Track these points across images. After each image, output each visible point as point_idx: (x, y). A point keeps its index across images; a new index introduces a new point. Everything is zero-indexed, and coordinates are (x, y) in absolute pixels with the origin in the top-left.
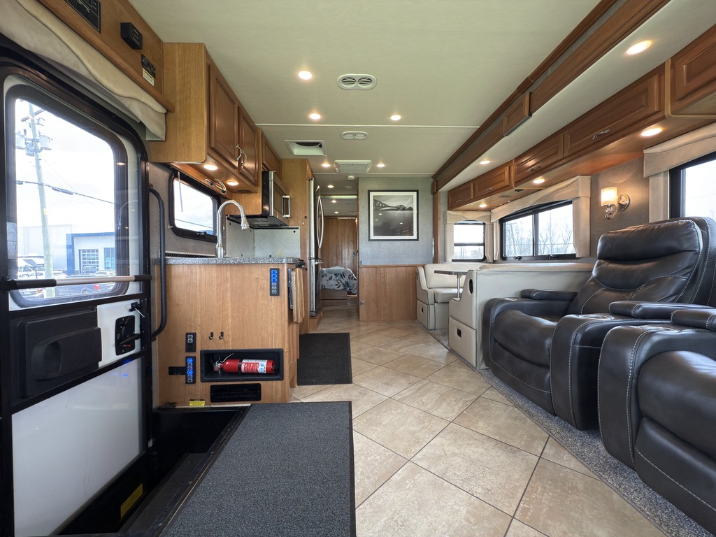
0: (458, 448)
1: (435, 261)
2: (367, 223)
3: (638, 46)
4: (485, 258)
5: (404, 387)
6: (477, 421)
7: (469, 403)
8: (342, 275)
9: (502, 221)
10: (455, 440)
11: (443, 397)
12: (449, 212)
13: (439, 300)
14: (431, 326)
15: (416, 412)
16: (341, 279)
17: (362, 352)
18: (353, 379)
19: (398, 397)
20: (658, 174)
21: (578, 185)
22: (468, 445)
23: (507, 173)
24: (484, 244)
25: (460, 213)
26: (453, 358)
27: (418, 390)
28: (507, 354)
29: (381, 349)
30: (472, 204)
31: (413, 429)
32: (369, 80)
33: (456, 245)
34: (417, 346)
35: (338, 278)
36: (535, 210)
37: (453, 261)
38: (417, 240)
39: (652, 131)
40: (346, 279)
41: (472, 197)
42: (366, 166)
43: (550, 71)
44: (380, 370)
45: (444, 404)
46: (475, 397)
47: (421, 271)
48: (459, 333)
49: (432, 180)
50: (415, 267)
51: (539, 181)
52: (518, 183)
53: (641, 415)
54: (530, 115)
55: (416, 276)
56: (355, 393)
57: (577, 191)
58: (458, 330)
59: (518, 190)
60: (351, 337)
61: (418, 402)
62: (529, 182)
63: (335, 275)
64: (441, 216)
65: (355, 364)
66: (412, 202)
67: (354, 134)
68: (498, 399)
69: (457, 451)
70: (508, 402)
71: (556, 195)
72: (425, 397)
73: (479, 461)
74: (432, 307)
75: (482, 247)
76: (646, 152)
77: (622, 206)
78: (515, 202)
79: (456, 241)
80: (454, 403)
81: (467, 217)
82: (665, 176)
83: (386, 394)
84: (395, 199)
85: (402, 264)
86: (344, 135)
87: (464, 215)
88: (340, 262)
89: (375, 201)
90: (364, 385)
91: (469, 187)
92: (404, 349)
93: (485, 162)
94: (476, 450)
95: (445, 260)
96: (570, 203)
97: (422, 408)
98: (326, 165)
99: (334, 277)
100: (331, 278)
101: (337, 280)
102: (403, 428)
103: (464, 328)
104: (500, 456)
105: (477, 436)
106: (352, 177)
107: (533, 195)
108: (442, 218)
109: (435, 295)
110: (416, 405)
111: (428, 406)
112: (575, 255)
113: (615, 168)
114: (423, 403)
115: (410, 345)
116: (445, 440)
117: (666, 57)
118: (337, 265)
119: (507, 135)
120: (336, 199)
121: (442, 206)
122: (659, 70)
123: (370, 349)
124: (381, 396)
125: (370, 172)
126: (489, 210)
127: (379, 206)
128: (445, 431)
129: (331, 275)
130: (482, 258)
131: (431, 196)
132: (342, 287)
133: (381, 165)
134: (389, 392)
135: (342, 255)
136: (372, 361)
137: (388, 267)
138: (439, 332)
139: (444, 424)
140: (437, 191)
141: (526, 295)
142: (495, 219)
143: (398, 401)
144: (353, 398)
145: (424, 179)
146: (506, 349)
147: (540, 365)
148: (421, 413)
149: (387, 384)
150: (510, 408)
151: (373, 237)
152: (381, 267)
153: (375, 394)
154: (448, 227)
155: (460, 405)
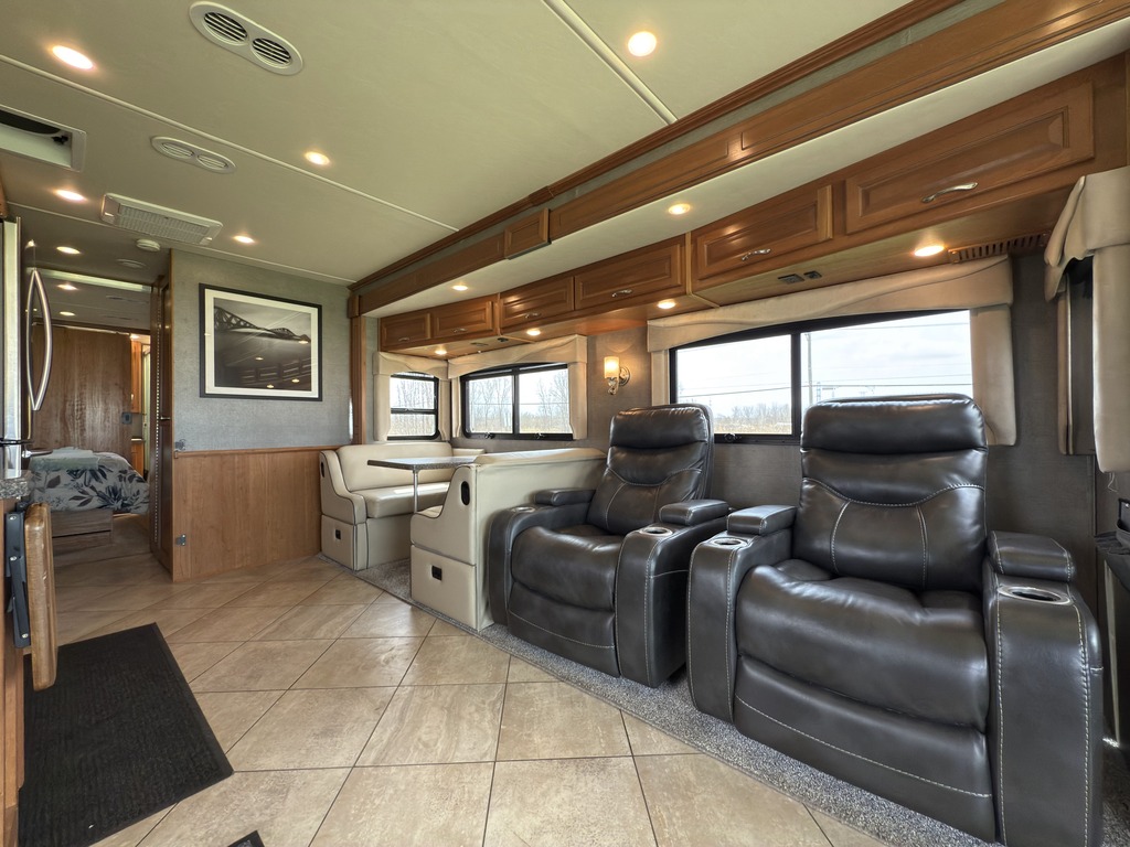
0: (536, 814)
1: (357, 440)
2: (195, 356)
3: (678, 208)
4: (437, 433)
5: (371, 724)
6: (529, 735)
7: (499, 705)
8: (98, 472)
9: (464, 379)
10: (522, 799)
11: (453, 712)
12: (383, 354)
13: (377, 512)
14: (360, 563)
15: (425, 774)
16: (94, 483)
17: (222, 669)
18: (231, 758)
19: (370, 757)
20: (659, 351)
21: (575, 347)
22: (544, 795)
23: (488, 310)
24: (435, 412)
25: (400, 359)
26: (426, 620)
27: (401, 720)
28: (538, 600)
29: (269, 645)
30: (426, 348)
31: (440, 820)
32: (284, 55)
33: (395, 411)
34: (349, 612)
35: (80, 481)
36: (515, 370)
37: (390, 439)
38: (320, 399)
39: (667, 305)
40: (112, 480)
41: (429, 337)
42: (205, 230)
43: (578, 192)
44: (293, 702)
45: (464, 726)
46: (501, 686)
47: (332, 459)
48: (437, 573)
49: (347, 293)
50: (320, 451)
51: (534, 332)
52: (505, 329)
53: (740, 655)
54: (550, 242)
55: (321, 469)
56: (254, 798)
57: (575, 355)
58: (433, 567)
59: (502, 340)
60: (165, 634)
61: (416, 748)
62: (521, 332)
63: (71, 472)
64: (366, 358)
65: (218, 712)
66: (309, 326)
67: (193, 153)
68: (533, 678)
69: (537, 822)
70: (547, 677)
71: (549, 355)
72: (424, 729)
73: (575, 819)
74: (361, 529)
75: (433, 416)
76: (649, 323)
77: (623, 381)
78: (489, 354)
79: (394, 404)
80: (476, 716)
81: (411, 366)
82: (666, 354)
83: (338, 760)
84: (266, 315)
85: (287, 445)
86: (164, 143)
87: (409, 364)
88: (75, 435)
89: (220, 311)
90: (272, 761)
91: (424, 320)
92: (324, 628)
93: (460, 287)
94: (557, 799)
95: (375, 438)
96: (565, 366)
97: (431, 758)
98: (69, 195)
99: (66, 478)
100: (54, 483)
101: (77, 487)
102: (419, 831)
103: (447, 566)
104: (592, 786)
105: (547, 768)
106: (153, 244)
107: (517, 348)
108: (369, 364)
109: (368, 503)
110: (414, 757)
111: (440, 747)
112: (571, 435)
113: (614, 333)
114: (426, 745)
115: (332, 616)
116: (506, 811)
117: (687, 230)
118: (65, 443)
119: (510, 259)
120: (74, 283)
121: (369, 343)
122: (680, 239)
123: (239, 654)
124: (328, 774)
125: (211, 244)
126: (446, 359)
127: (227, 323)
128: (497, 789)
129: (53, 475)
130: (433, 433)
131: (346, 322)
132: (96, 502)
133: (244, 239)
134: (343, 752)
135: (82, 418)
136: (261, 684)
137: (254, 453)
138: (376, 571)
139: (487, 774)
140: (360, 314)
141: (540, 499)
142: (454, 375)
143: (375, 765)
144: (258, 819)
145: (333, 287)
146: (535, 591)
147: (594, 609)
148: (436, 772)
149: (327, 732)
150: (555, 686)
151: (211, 387)
152: (233, 454)
153: (311, 776)
154: (380, 380)
155: (489, 715)
